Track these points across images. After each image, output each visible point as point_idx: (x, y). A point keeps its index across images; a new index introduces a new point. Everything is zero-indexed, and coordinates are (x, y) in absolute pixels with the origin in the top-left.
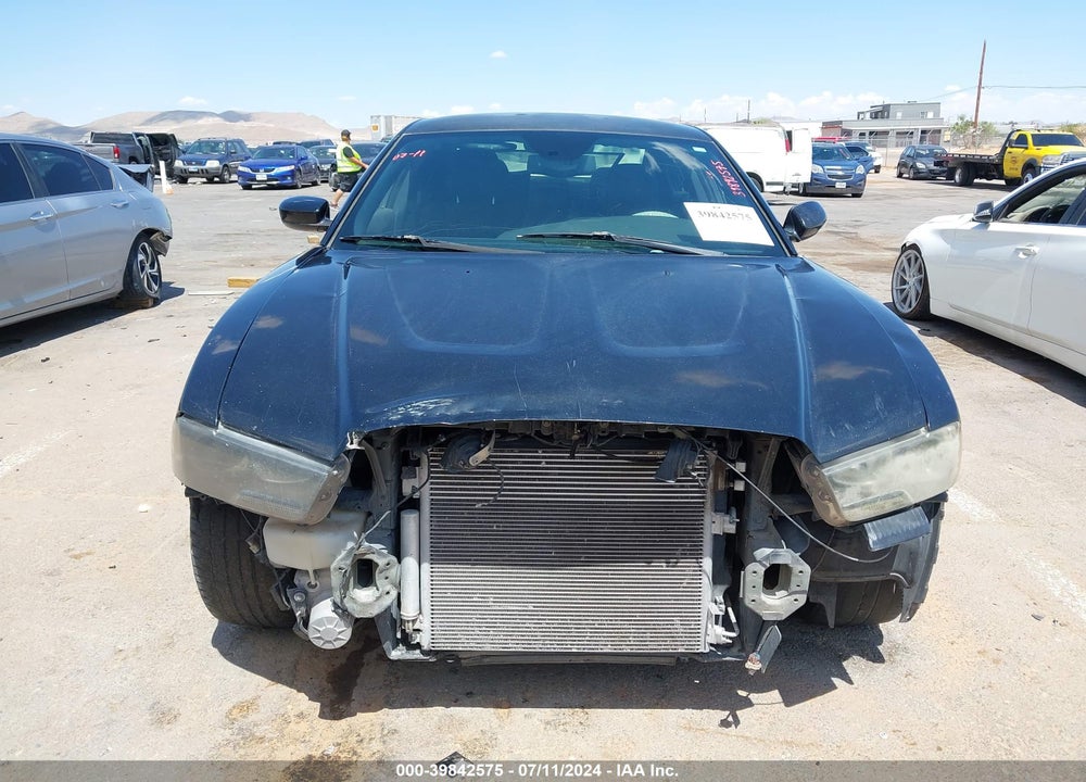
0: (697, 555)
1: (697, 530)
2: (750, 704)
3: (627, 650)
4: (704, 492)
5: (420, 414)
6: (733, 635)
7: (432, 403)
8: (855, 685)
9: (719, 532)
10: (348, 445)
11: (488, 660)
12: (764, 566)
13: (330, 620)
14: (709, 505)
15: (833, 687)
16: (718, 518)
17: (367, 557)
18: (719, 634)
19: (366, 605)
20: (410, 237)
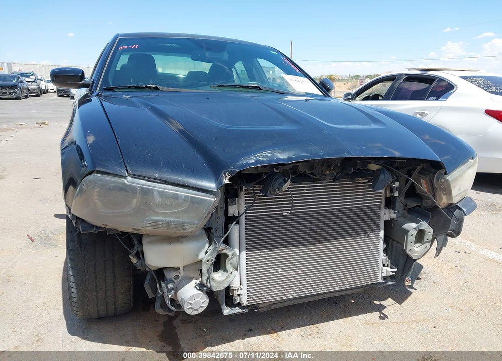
0: (377, 230)
1: (378, 219)
2: (384, 307)
3: (347, 287)
4: (380, 199)
5: (265, 159)
6: (395, 270)
7: (269, 153)
8: (418, 290)
9: (386, 218)
10: (225, 180)
11: (273, 306)
12: (416, 230)
13: (197, 296)
14: (383, 205)
15: (411, 293)
16: (387, 211)
17: (224, 251)
18: (388, 271)
19: (221, 282)
20: (151, 86)
